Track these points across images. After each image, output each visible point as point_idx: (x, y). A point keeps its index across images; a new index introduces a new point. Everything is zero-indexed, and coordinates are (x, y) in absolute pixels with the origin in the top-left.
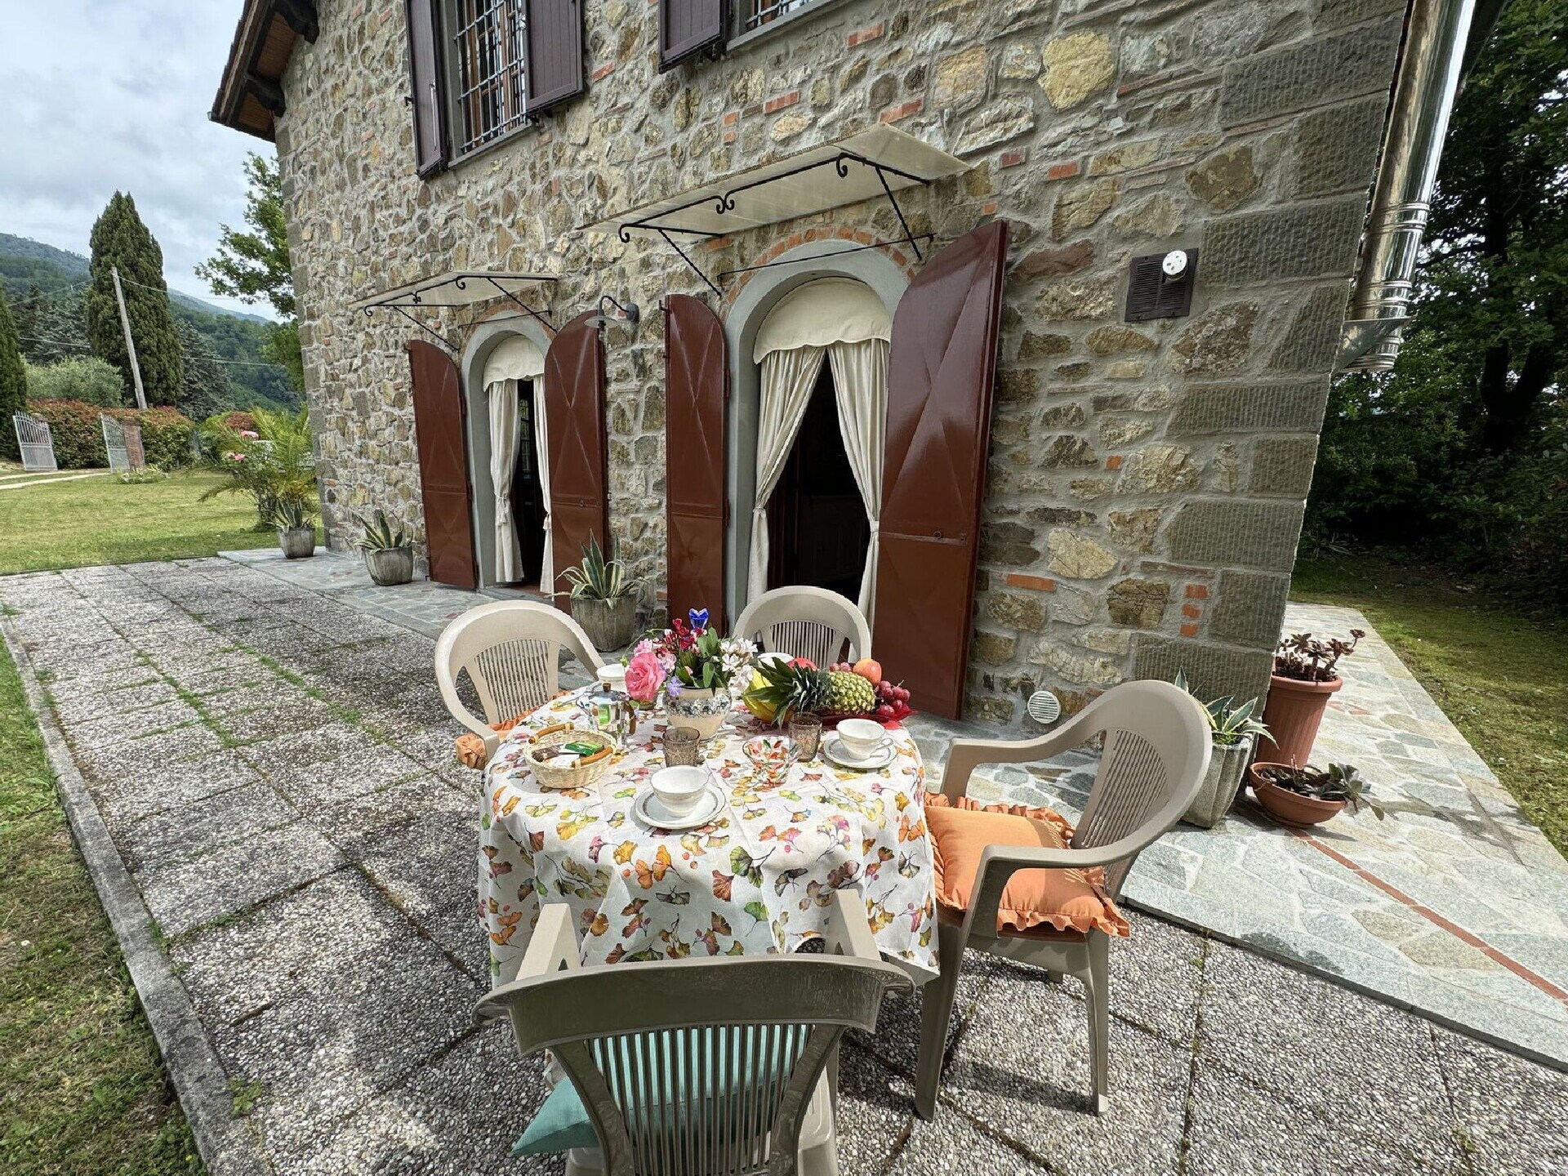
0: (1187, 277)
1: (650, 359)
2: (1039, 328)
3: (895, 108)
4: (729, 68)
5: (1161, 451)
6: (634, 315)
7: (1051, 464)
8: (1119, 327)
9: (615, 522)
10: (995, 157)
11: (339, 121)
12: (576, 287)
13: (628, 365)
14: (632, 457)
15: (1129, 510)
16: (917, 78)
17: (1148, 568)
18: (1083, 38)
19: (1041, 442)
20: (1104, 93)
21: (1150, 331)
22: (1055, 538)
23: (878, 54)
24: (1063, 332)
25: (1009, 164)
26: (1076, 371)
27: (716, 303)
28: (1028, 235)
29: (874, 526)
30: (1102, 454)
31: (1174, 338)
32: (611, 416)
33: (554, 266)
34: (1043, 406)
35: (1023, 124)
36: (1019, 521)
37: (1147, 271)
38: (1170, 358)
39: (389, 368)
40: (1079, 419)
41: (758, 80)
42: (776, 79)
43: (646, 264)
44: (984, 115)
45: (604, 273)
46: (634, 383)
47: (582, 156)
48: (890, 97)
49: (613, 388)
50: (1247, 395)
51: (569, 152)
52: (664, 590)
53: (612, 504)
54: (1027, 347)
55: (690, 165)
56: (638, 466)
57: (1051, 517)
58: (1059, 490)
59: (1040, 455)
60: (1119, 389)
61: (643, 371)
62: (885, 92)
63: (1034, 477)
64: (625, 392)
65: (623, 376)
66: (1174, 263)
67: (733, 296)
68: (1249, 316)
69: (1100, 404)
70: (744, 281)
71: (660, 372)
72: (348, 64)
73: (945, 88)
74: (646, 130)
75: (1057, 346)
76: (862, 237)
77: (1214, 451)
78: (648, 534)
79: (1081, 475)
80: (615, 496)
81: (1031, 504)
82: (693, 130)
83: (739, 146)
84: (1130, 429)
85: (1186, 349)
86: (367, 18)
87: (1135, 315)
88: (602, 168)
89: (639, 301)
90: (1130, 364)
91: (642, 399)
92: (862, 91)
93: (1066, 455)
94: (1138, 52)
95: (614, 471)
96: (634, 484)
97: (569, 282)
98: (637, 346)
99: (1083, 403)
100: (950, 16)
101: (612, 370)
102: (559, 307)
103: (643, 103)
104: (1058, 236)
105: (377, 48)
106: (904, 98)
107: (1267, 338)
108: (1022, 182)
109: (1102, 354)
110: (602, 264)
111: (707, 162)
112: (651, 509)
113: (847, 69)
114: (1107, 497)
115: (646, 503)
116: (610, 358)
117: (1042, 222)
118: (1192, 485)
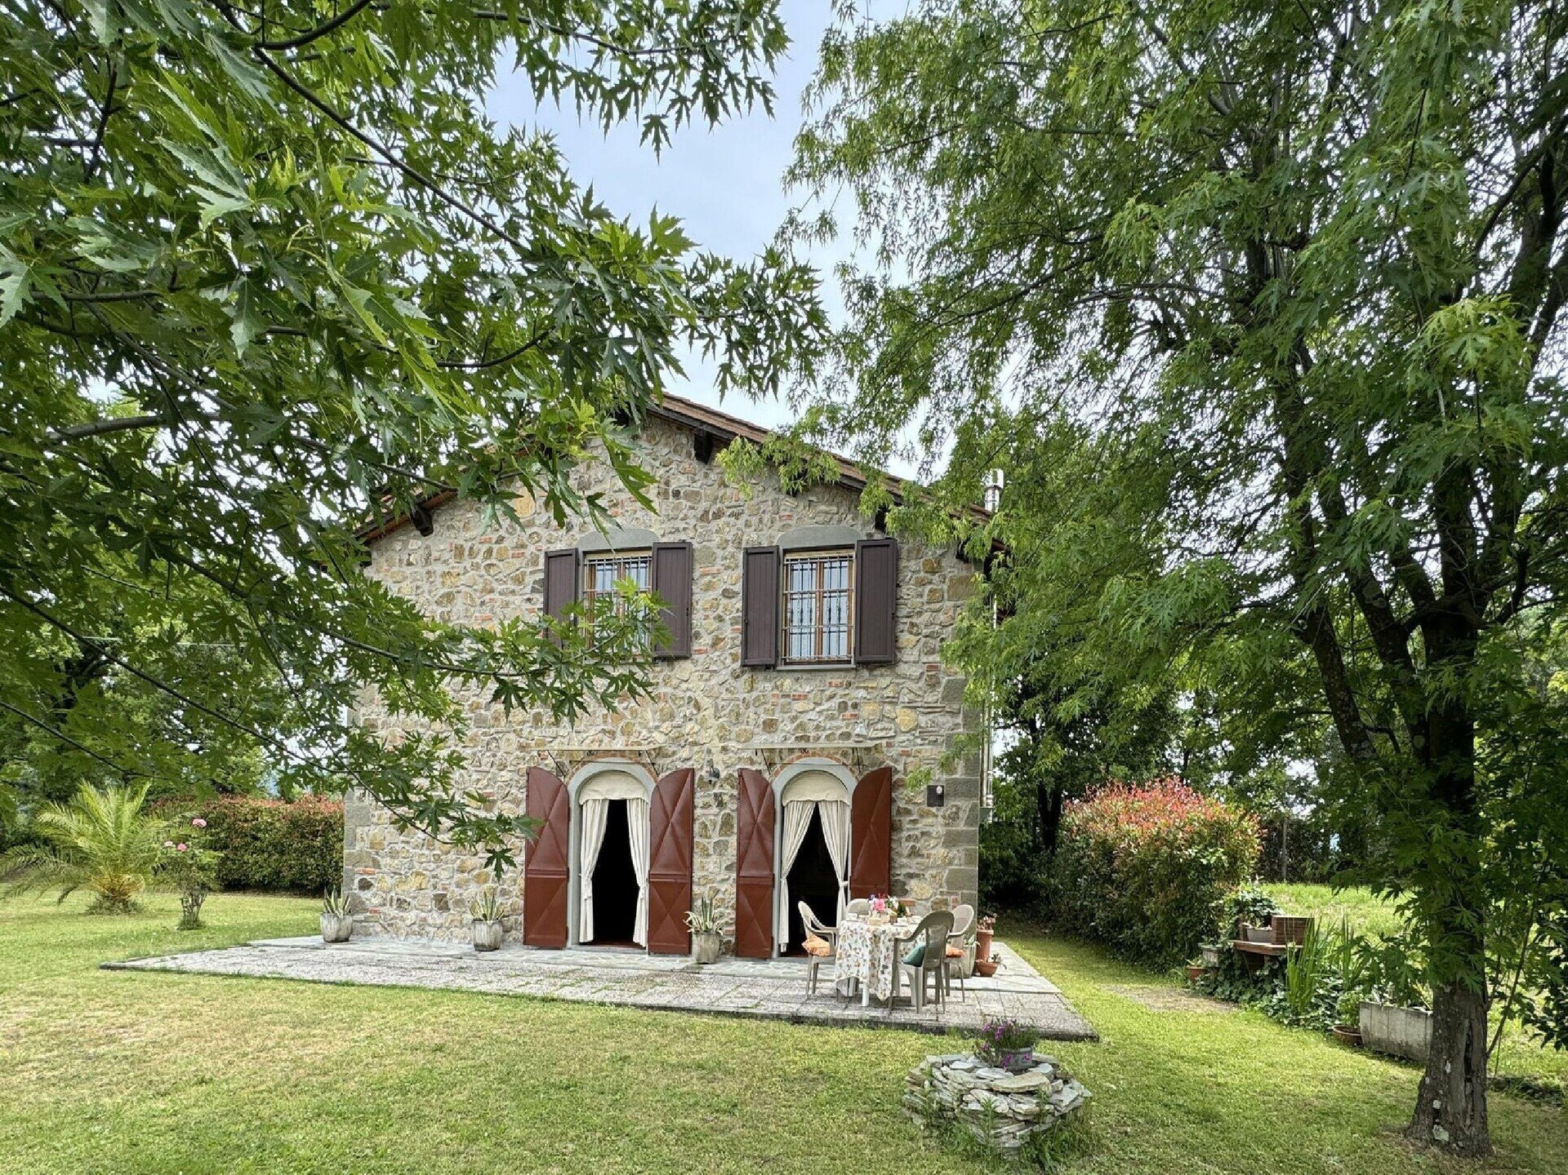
0: (941, 796)
1: (726, 798)
2: (902, 804)
3: (848, 714)
4: (775, 674)
5: (941, 851)
6: (717, 775)
7: (909, 856)
8: (925, 807)
9: (696, 889)
10: (884, 742)
11: (449, 597)
12: (674, 753)
13: (711, 800)
14: (711, 851)
15: (934, 872)
16: (855, 706)
17: (942, 893)
18: (908, 711)
19: (905, 847)
20: (914, 729)
21: (934, 810)
22: (913, 884)
23: (841, 692)
24: (910, 807)
25: (889, 745)
26: (914, 822)
27: (766, 775)
28: (897, 771)
29: (842, 884)
30: (925, 852)
31: (940, 813)
32: (697, 827)
33: (659, 738)
34: (905, 834)
35: (892, 733)
36: (901, 878)
37: (931, 790)
38: (940, 819)
39: (478, 780)
40: (917, 839)
41: (788, 683)
42: (797, 686)
43: (724, 749)
44: (879, 726)
45: (696, 749)
46: (715, 810)
47: (684, 686)
48: (846, 709)
49: (698, 812)
50: (959, 833)
51: (675, 682)
52: (733, 928)
53: (695, 879)
54: (899, 812)
55: (752, 709)
56: (714, 858)
57: (911, 876)
58: (913, 865)
59: (906, 852)
60: (928, 829)
61: (721, 804)
62: (843, 707)
63: (904, 861)
64: (706, 814)
65: (707, 806)
66: (939, 790)
67: (777, 773)
68: (958, 808)
69: (923, 834)
70: (782, 768)
71: (732, 806)
72: (467, 563)
73: (866, 711)
74: (726, 685)
75: (908, 812)
76: (837, 760)
77: (954, 852)
78: (720, 896)
79: (919, 860)
80: (697, 875)
81: (904, 871)
82: (755, 694)
83: (778, 709)
84: (932, 843)
85: (944, 817)
86: (496, 547)
87: (930, 805)
88: (699, 696)
89: (720, 767)
90: (930, 820)
91: (719, 820)
92: (834, 703)
93: (914, 853)
94: (923, 720)
95: (697, 860)
96: (711, 867)
97: (671, 749)
98: (717, 790)
99: (917, 833)
100: (866, 688)
101: (698, 801)
102: (660, 761)
103: (725, 674)
104: (905, 773)
105: (505, 568)
106: (850, 711)
107: (963, 815)
108: (893, 752)
109: (922, 816)
110: (695, 744)
111: (761, 710)
112: (723, 881)
113: (828, 693)
114: (927, 868)
115: (719, 878)
116: (698, 795)
117: (900, 767)
118: (950, 863)
